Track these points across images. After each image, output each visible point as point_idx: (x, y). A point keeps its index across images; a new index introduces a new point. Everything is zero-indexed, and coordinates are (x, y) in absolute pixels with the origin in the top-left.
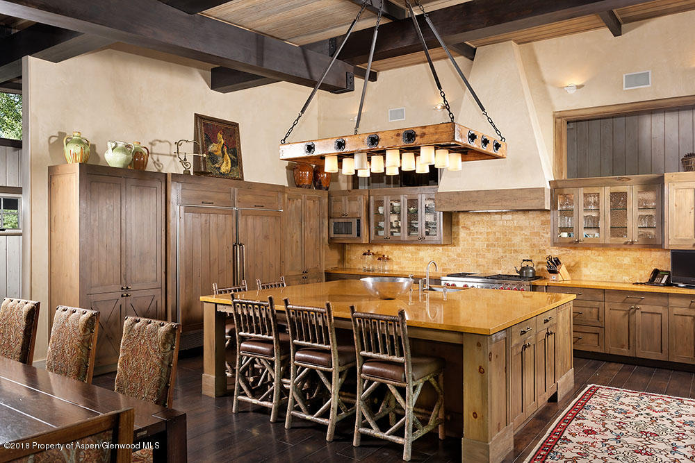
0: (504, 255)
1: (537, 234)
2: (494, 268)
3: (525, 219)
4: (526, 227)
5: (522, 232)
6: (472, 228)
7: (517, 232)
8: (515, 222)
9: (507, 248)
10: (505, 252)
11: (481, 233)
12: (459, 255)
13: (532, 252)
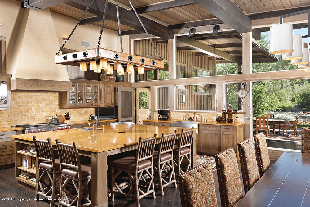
0: (37, 113)
1: (52, 102)
2: (31, 121)
3: (47, 95)
4: (47, 99)
5: (45, 102)
6: (18, 100)
7: (43, 102)
8: (42, 96)
9: (38, 110)
10: (37, 112)
11: (24, 102)
12: (10, 116)
13: (49, 111)
